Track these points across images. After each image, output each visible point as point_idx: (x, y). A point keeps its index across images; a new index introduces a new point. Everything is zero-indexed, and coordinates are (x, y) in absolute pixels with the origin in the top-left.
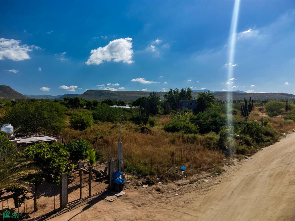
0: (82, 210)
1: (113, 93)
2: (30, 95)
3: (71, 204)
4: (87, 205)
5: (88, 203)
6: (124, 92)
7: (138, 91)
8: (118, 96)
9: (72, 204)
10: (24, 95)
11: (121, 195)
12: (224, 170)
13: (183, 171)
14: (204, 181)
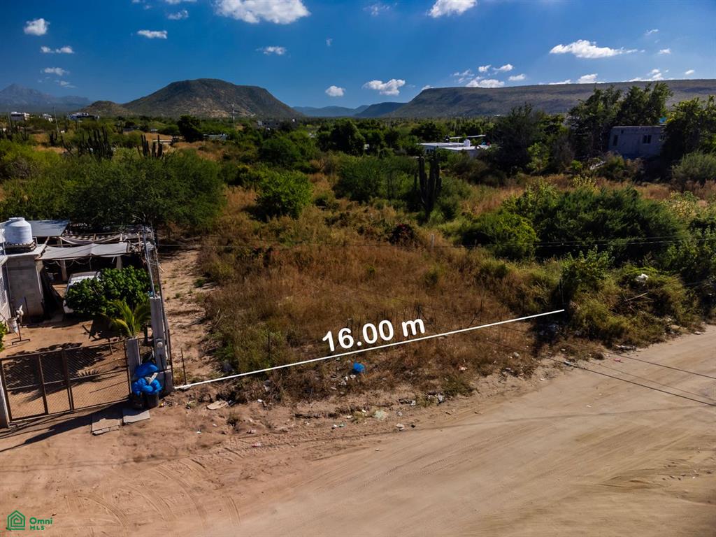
0: (24, 441)
1: (486, 95)
2: (306, 108)
3: (20, 423)
4: (47, 431)
5: (51, 428)
6: (517, 90)
7: (568, 82)
8: (501, 102)
9: (24, 422)
10: (293, 109)
11: (132, 421)
12: (471, 390)
13: (353, 376)
14: (372, 416)
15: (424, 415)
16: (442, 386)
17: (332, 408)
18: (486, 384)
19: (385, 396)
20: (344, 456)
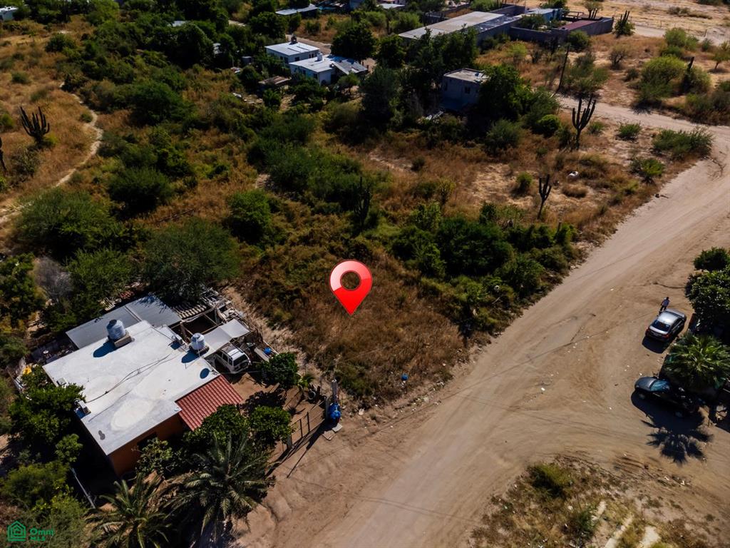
0: (305, 450)
4: (309, 443)
5: (309, 441)
11: (337, 430)
12: (452, 376)
13: (404, 382)
14: (423, 400)
15: (441, 395)
16: (441, 377)
17: (406, 401)
18: (455, 370)
19: (423, 390)
20: (426, 423)
